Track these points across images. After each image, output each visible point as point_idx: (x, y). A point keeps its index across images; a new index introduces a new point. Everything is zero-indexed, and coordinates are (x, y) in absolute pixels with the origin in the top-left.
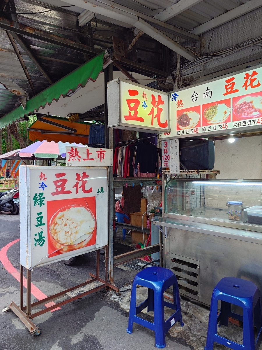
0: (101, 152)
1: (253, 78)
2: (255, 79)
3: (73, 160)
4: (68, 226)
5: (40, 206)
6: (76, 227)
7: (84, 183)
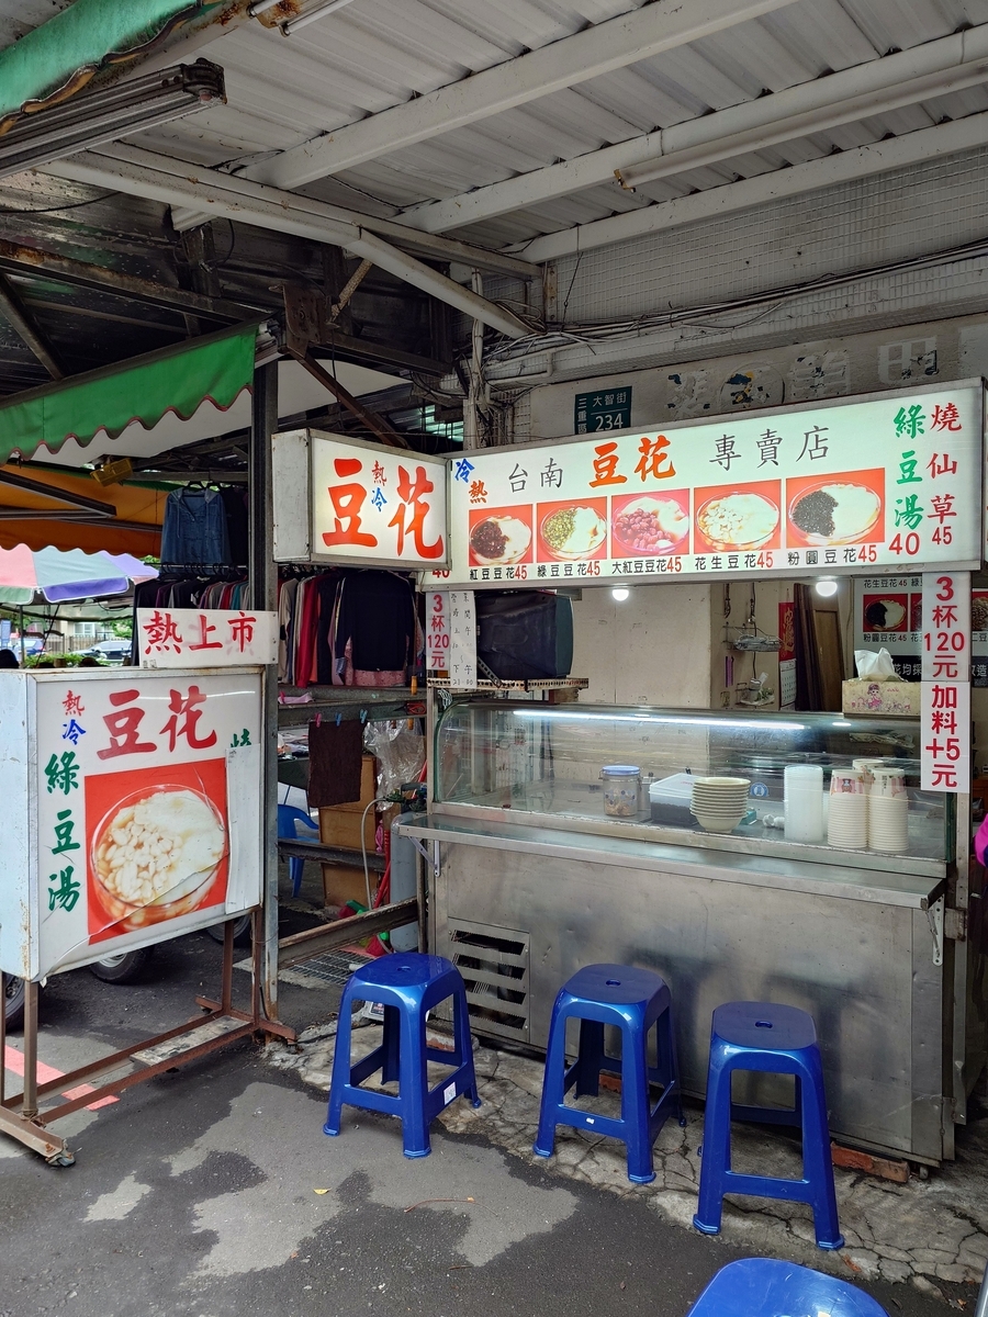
0: (242, 621)
1: (658, 453)
2: (664, 456)
3: (159, 649)
4: (145, 849)
5: (66, 792)
6: (168, 853)
7: (193, 717)
